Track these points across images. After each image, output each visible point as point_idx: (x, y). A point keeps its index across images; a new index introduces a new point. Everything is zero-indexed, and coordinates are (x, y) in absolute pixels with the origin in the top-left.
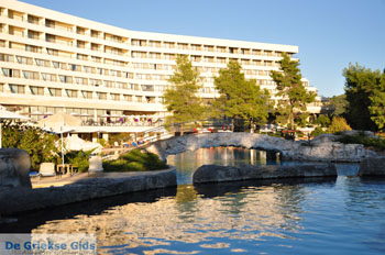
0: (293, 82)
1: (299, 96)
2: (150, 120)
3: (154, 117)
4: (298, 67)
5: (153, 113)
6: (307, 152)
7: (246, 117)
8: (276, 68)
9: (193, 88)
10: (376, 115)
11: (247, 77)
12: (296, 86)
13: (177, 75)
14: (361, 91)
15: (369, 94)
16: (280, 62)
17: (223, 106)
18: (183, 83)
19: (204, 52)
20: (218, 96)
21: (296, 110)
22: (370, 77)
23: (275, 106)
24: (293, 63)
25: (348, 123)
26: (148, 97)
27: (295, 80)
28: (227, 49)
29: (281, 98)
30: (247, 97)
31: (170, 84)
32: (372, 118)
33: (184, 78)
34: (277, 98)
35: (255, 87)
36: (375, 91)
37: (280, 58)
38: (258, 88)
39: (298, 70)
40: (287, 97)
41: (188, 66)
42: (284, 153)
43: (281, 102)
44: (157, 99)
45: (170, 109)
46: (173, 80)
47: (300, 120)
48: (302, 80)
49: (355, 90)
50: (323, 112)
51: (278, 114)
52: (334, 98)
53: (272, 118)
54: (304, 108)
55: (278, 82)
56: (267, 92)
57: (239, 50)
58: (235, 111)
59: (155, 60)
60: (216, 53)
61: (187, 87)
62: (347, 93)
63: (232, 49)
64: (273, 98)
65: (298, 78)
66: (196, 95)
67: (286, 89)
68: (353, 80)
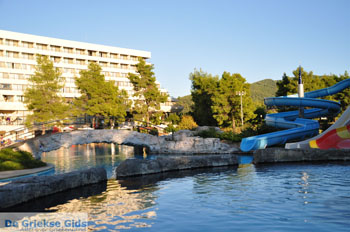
0: (148, 84)
1: (153, 97)
2: (8, 119)
3: (13, 116)
4: (152, 71)
5: (11, 112)
6: (172, 146)
7: (106, 115)
8: (133, 71)
9: (54, 88)
10: (217, 114)
11: (107, 79)
12: (151, 87)
13: (38, 74)
14: (204, 93)
15: (210, 95)
16: (137, 66)
17: (84, 106)
18: (45, 83)
19: (63, 53)
20: (79, 95)
21: (151, 109)
22: (211, 81)
23: (133, 106)
24: (147, 67)
25: (195, 121)
26: (5, 96)
27: (150, 82)
28: (86, 52)
29: (138, 98)
30: (107, 97)
31: (31, 83)
32: (214, 116)
33: (46, 78)
34: (133, 98)
35: (114, 88)
36: (216, 93)
37: (137, 62)
38: (117, 88)
39: (152, 73)
40: (143, 98)
41: (50, 66)
42: (151, 147)
43: (137, 102)
44: (15, 98)
45: (31, 108)
46: (34, 79)
47: (155, 118)
48: (156, 82)
49: (200, 92)
50: (173, 110)
51: (135, 112)
52: (179, 98)
53: (129, 116)
54: (158, 108)
55: (135, 83)
56: (124, 93)
57: (98, 53)
58: (96, 109)
59: (12, 58)
60: (76, 55)
61: (48, 86)
62: (193, 94)
63: (91, 52)
64: (131, 98)
65: (152, 80)
66: (58, 94)
67: (142, 90)
68: (198, 84)
